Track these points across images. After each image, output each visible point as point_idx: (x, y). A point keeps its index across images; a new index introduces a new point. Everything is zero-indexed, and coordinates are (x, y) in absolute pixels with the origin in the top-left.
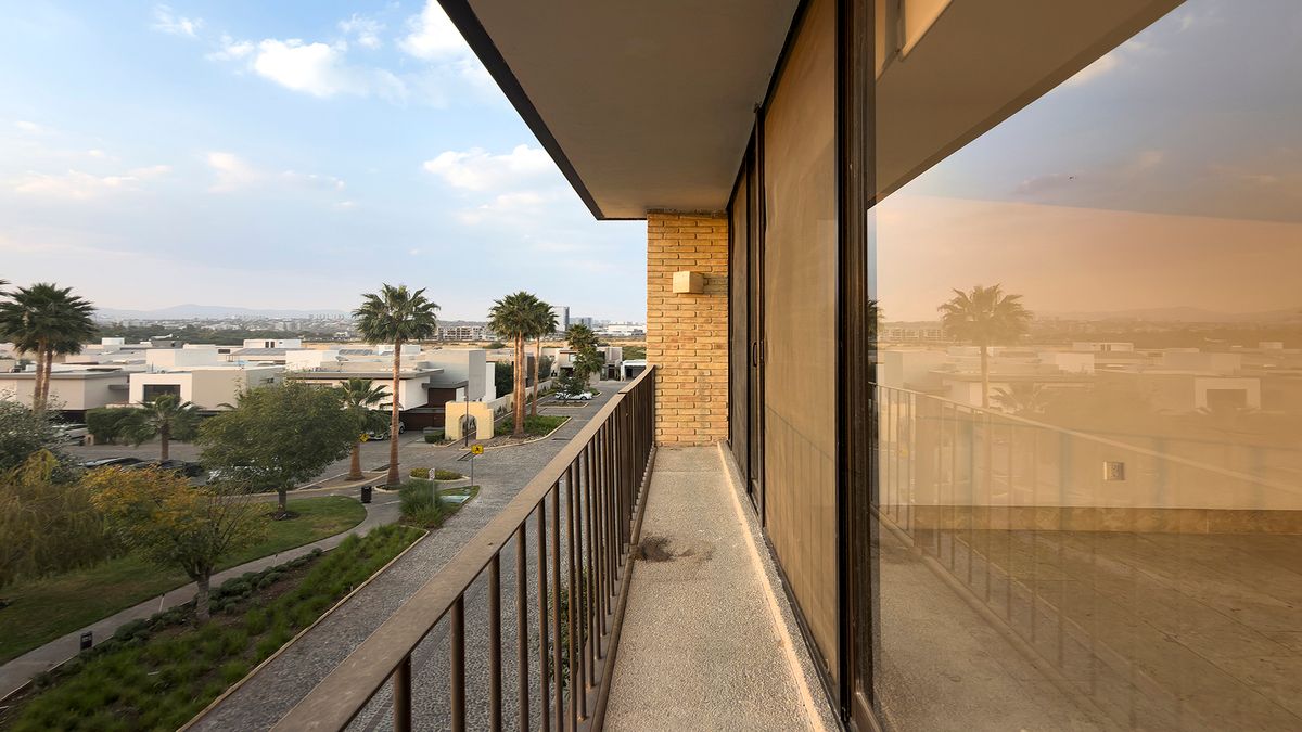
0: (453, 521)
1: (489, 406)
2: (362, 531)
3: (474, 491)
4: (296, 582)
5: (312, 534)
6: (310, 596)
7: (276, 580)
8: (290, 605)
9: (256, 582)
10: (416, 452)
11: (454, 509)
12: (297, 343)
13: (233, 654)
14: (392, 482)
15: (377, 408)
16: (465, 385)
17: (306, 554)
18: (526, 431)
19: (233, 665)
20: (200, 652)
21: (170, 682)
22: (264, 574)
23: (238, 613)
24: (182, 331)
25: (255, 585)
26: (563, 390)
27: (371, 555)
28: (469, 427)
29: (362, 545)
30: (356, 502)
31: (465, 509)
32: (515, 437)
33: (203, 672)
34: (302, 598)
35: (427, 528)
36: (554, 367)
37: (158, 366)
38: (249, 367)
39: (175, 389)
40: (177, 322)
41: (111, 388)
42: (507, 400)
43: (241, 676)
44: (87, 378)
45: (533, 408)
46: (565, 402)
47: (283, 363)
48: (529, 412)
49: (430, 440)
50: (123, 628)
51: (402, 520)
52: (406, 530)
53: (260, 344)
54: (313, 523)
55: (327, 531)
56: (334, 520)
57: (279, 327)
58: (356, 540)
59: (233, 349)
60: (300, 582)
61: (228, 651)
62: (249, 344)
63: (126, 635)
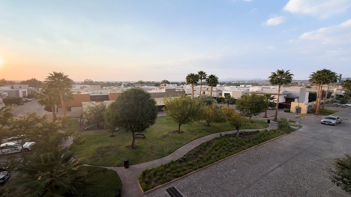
0: (293, 133)
1: (306, 104)
2: (268, 129)
3: (300, 127)
4: (254, 136)
5: (257, 127)
6: (257, 139)
7: (250, 134)
8: (253, 140)
9: (247, 133)
10: (281, 114)
11: (294, 130)
12: (251, 85)
13: (243, 145)
14: (275, 120)
15: (272, 101)
16: (298, 98)
17: (256, 131)
18: (320, 113)
19: (243, 147)
20: (237, 142)
21: (234, 146)
22: (248, 132)
23: (243, 138)
24: (228, 83)
25: (246, 134)
26: (337, 102)
27: (271, 135)
28: (298, 110)
29: (269, 132)
30: (266, 123)
31: (297, 131)
32: (315, 115)
33: (238, 146)
34: (256, 139)
35: (286, 133)
36: (333, 94)
37: (226, 90)
38: (242, 91)
39: (229, 94)
40: (227, 81)
41: (219, 93)
42: (313, 103)
43: (245, 149)
44: (216, 91)
45: (323, 107)
46: (338, 106)
47: (249, 90)
48: (321, 108)
49: (285, 111)
50: (225, 134)
51: (278, 129)
52: (280, 132)
53: (243, 86)
54: (256, 125)
55: (259, 127)
56: (261, 125)
57: (246, 82)
58: (267, 131)
59: (238, 87)
60: (255, 136)
61: (242, 144)
62: (241, 86)
63: (226, 135)
